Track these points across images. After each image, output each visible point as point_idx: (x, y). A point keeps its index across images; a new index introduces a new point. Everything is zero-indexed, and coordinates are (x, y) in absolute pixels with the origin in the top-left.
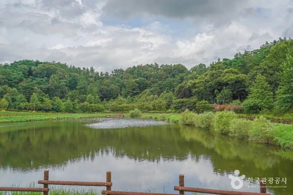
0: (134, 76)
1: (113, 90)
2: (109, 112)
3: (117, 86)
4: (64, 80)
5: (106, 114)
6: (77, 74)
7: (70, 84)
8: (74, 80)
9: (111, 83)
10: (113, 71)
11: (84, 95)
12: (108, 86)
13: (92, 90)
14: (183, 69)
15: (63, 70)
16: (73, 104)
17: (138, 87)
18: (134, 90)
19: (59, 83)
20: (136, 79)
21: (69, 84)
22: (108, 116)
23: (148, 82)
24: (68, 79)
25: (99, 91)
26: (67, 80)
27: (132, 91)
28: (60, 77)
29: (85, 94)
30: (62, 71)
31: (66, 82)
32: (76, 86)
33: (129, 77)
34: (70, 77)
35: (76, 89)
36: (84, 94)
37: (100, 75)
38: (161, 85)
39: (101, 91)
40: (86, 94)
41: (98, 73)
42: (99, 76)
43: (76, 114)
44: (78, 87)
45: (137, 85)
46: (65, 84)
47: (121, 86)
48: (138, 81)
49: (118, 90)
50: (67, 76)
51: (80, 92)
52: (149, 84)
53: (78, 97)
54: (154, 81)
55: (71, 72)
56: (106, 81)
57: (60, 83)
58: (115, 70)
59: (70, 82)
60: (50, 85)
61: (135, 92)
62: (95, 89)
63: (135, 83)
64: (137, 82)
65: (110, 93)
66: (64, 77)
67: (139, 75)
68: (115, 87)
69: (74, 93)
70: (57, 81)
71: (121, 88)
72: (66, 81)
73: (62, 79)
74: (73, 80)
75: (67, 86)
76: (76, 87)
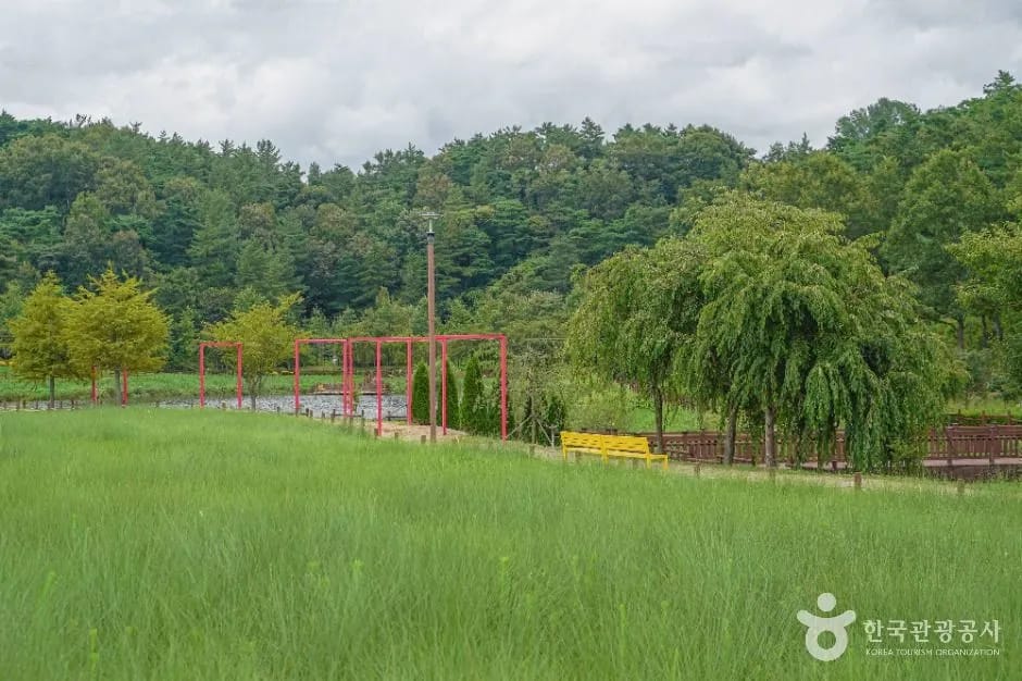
0: (473, 189)
1: (361, 259)
2: (331, 369)
3: (385, 243)
4: (133, 218)
5: (317, 377)
6: (194, 183)
7: (159, 236)
8: (180, 215)
9: (356, 222)
10: (368, 163)
11: (226, 290)
12: (342, 241)
13: (258, 266)
14: (719, 154)
15: (127, 164)
16: (175, 334)
17: (486, 246)
18: (465, 261)
19: (108, 231)
20: (480, 209)
21: (154, 233)
22: (325, 386)
23: (539, 221)
24: (148, 210)
25: (293, 269)
26: (146, 217)
27: (454, 269)
28: (114, 201)
29: (230, 283)
30: (123, 172)
31: (142, 226)
32: (188, 244)
33: (445, 196)
34: (159, 197)
35: (188, 258)
36: (224, 283)
37: (304, 179)
38: (596, 241)
39: (303, 268)
40: (234, 286)
41: (297, 167)
42: (300, 187)
43: (186, 376)
44: (197, 250)
45: (482, 237)
46: (135, 235)
47: (405, 241)
48: (485, 215)
49: (387, 264)
50: (147, 196)
51: (204, 276)
52: (542, 235)
53: (194, 299)
54: (562, 218)
55: (163, 170)
56: (334, 214)
57: (115, 230)
58: (379, 157)
59: (159, 226)
60: (70, 243)
61: (469, 272)
62: (276, 263)
63: (473, 229)
64: (481, 222)
65: (347, 278)
66: (133, 200)
67: (497, 184)
68: (376, 249)
69: (180, 283)
70: (101, 225)
71: (404, 251)
72: (142, 220)
73: (125, 212)
74: (174, 218)
75: (144, 247)
76: (188, 251)
